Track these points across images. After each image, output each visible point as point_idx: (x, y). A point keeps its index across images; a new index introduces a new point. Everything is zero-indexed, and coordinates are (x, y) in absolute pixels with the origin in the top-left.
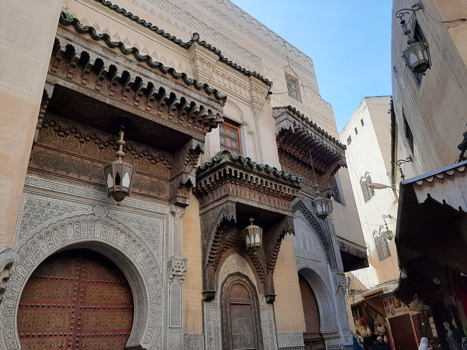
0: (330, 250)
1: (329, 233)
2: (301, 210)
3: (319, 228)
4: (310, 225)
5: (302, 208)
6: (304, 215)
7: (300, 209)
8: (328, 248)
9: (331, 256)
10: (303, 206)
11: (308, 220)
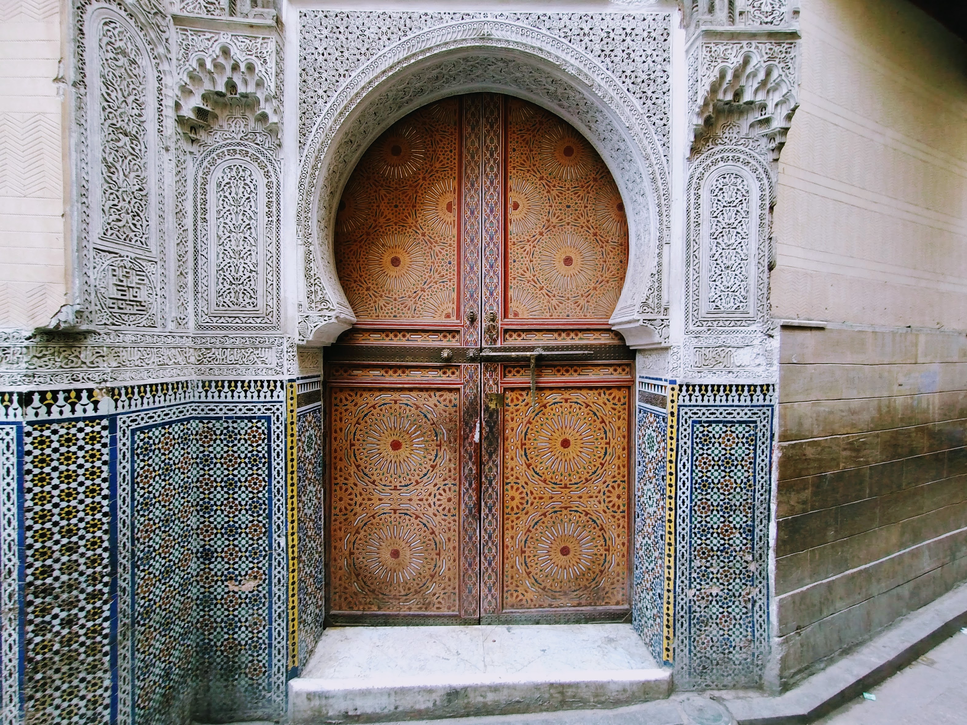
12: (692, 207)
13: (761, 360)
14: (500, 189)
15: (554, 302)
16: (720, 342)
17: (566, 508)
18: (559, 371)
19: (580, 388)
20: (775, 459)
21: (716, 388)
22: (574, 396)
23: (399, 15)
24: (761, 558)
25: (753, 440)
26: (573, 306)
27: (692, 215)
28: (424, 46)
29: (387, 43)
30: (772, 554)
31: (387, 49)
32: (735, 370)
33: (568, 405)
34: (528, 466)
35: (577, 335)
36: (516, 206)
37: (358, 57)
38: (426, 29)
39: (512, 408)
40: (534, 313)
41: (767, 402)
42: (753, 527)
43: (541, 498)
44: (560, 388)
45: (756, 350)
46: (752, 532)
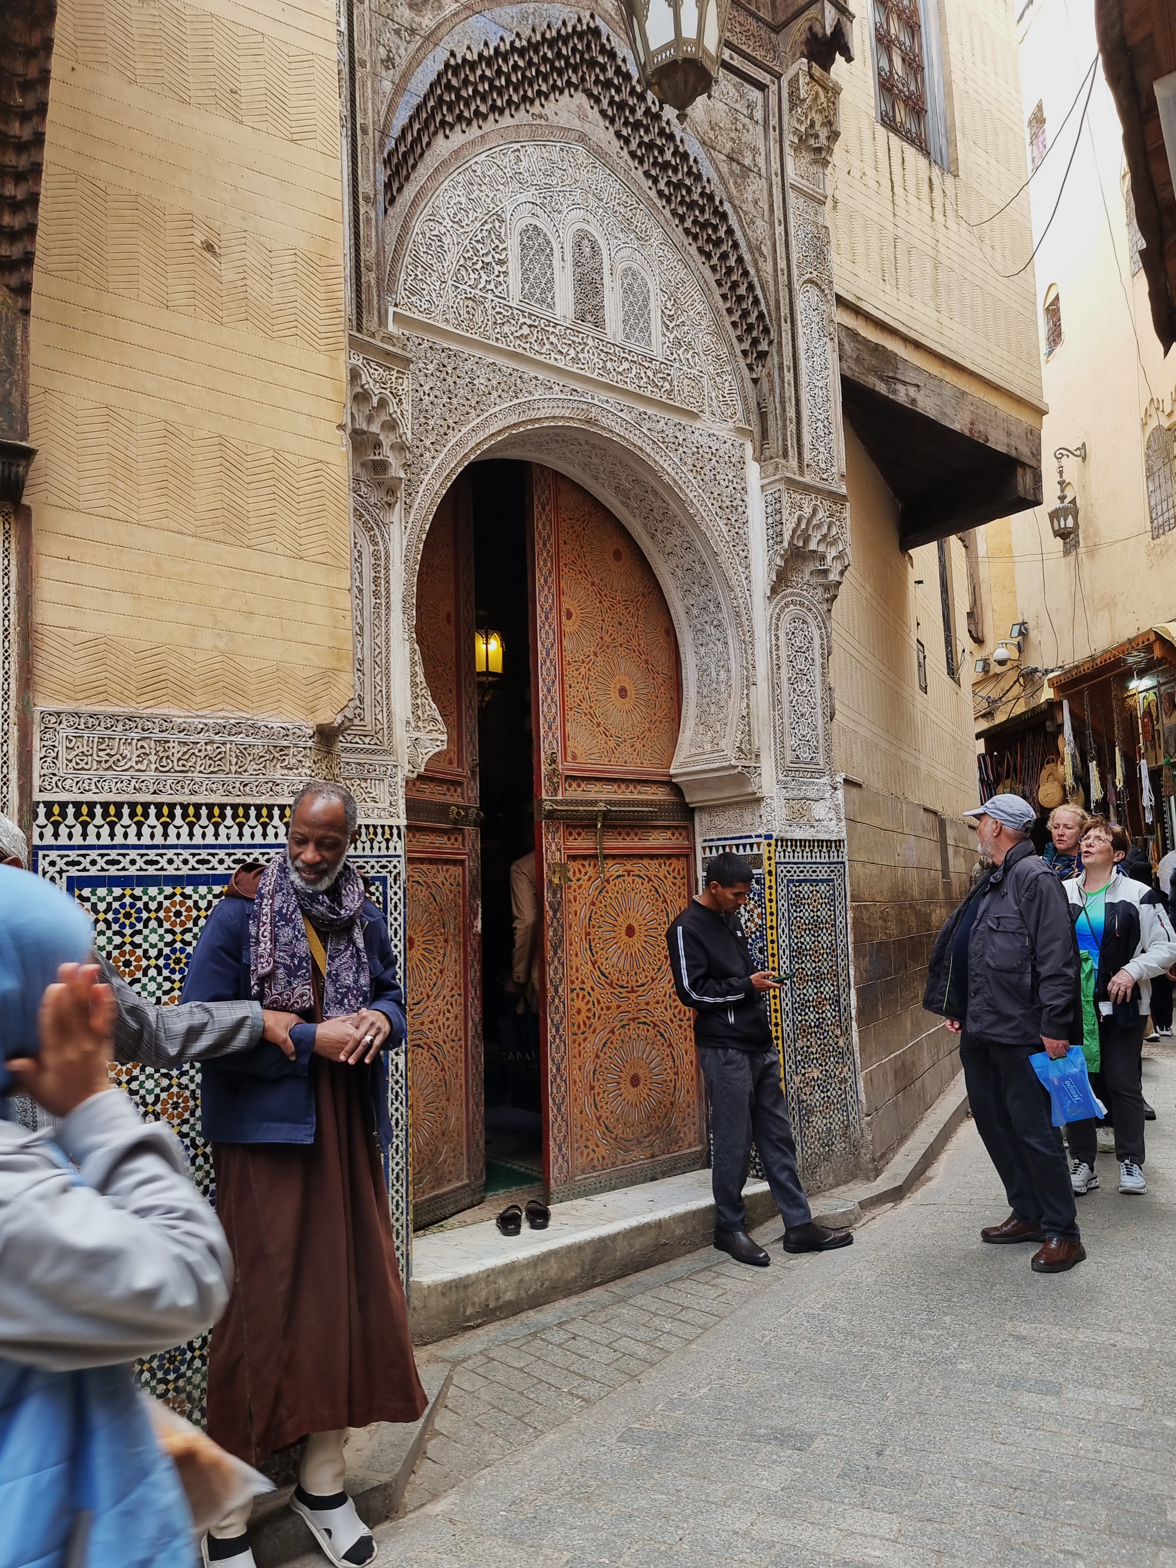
0: (773, 360)
1: (782, 264)
2: (597, 100)
3: (715, 228)
4: (660, 203)
5: (607, 84)
6: (618, 135)
7: (589, 94)
8: (764, 346)
9: (772, 390)
10: (610, 73)
11: (647, 174)
12: (774, 648)
13: (832, 815)
14: (554, 590)
15: (612, 744)
16: (802, 795)
17: (634, 1020)
18: (620, 834)
19: (641, 857)
20: (849, 920)
21: (803, 842)
22: (637, 867)
23: (509, 371)
24: (847, 1032)
25: (832, 900)
26: (630, 750)
27: (775, 657)
28: (534, 415)
29: (498, 401)
30: (854, 1023)
31: (498, 408)
32: (816, 824)
33: (630, 879)
34: (594, 963)
35: (635, 788)
36: (569, 615)
37: (467, 408)
38: (537, 397)
39: (574, 884)
40: (592, 756)
41: (840, 860)
42: (839, 996)
43: (608, 1008)
44: (621, 856)
45: (828, 804)
46: (838, 1001)
